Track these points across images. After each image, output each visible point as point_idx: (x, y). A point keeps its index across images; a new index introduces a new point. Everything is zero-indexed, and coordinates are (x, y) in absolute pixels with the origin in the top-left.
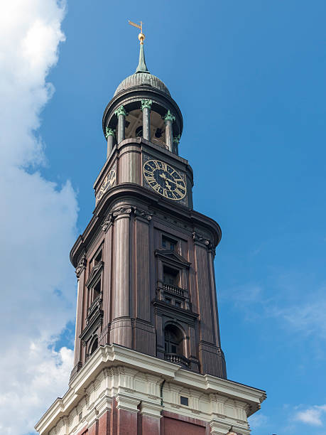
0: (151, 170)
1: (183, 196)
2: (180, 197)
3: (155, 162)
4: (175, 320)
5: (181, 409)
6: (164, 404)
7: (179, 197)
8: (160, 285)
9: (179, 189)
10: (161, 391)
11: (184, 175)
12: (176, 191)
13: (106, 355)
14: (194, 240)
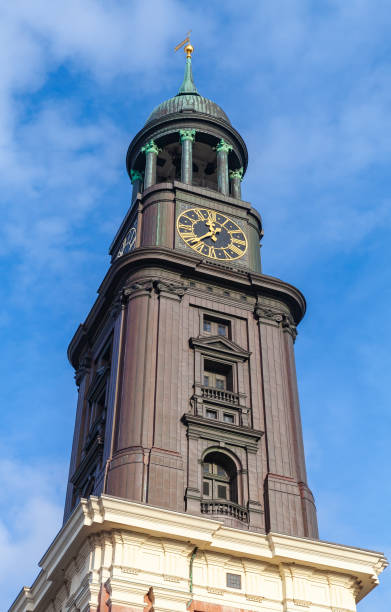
0: (190, 223)
1: (241, 253)
2: (237, 255)
3: (197, 210)
4: (222, 445)
5: (226, 596)
6: (195, 590)
7: (235, 255)
8: (199, 392)
9: (236, 244)
10: (191, 566)
11: (244, 223)
12: (231, 247)
13: (91, 514)
14: (256, 317)
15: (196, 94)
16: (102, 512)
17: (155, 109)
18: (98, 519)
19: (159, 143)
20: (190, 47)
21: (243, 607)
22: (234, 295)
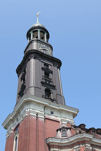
0: (40, 46)
2: (49, 54)
3: (42, 44)
4: (48, 88)
5: (51, 116)
6: (45, 114)
8: (43, 77)
9: (49, 52)
10: (44, 109)
11: (50, 48)
13: (26, 98)
14: (53, 65)
17: (32, 26)
19: (34, 32)
21: (54, 118)
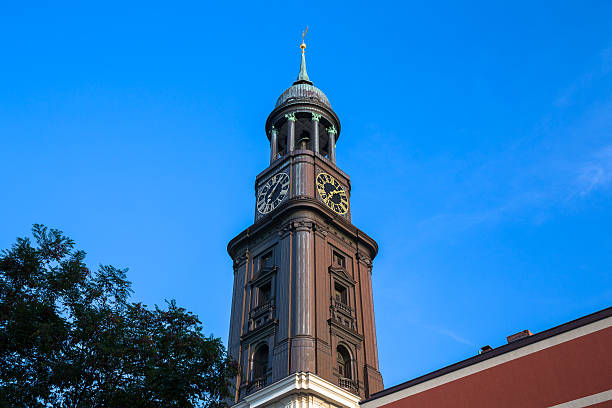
0: (322, 183)
2: (344, 211)
3: (325, 175)
4: (345, 341)
8: (334, 303)
12: (341, 205)
13: (300, 381)
14: (358, 258)
15: (311, 84)
16: (307, 382)
18: (304, 386)
20: (304, 45)
22: (347, 240)
